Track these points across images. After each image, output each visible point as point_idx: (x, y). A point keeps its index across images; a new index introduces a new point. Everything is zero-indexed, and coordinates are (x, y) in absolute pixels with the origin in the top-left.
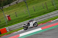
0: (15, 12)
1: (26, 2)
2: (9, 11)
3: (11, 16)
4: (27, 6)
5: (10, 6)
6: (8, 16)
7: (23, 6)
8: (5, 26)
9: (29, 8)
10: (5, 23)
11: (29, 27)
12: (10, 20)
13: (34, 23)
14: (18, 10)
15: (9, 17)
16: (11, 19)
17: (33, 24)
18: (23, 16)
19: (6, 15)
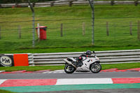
0: (62, 25)
1: (92, 8)
2: (47, 18)
3: (48, 31)
4: (93, 19)
5: (52, 5)
6: (41, 29)
7: (83, 14)
8: (27, 49)
9: (95, 23)
10: (31, 42)
11: (78, 68)
12: (45, 39)
13: (93, 62)
14: (68, 22)
15: (43, 31)
16: (48, 37)
17: (91, 65)
18: (75, 38)
19: (38, 26)
